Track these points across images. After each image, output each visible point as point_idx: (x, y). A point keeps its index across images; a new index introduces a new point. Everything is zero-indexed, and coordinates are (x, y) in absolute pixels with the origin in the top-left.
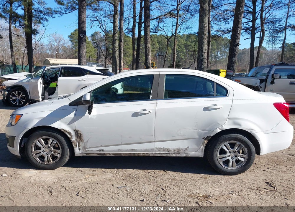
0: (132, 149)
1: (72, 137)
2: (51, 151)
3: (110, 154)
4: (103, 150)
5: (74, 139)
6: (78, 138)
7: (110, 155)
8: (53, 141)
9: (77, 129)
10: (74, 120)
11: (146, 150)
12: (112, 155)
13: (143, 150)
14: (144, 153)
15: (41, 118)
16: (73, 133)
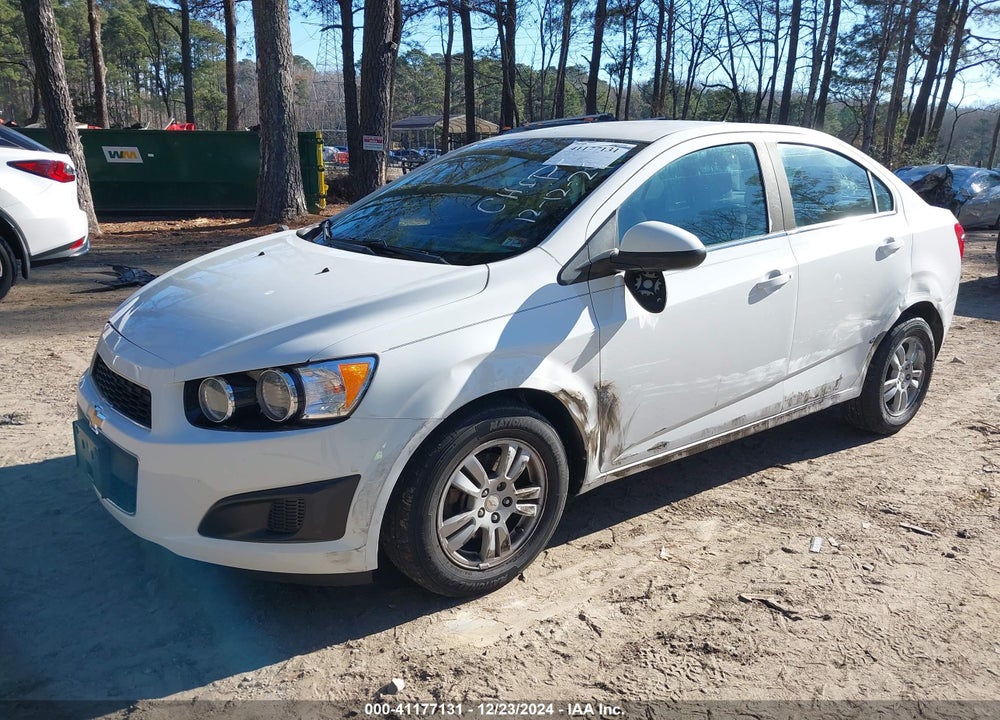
0: (736, 419)
1: (586, 419)
2: (507, 503)
3: (680, 453)
4: (665, 445)
5: (591, 425)
6: (603, 419)
7: (679, 457)
8: (519, 452)
9: (605, 380)
10: (597, 343)
11: (765, 413)
12: (684, 455)
13: (759, 414)
14: (758, 425)
15: (477, 357)
16: (591, 400)
